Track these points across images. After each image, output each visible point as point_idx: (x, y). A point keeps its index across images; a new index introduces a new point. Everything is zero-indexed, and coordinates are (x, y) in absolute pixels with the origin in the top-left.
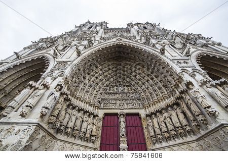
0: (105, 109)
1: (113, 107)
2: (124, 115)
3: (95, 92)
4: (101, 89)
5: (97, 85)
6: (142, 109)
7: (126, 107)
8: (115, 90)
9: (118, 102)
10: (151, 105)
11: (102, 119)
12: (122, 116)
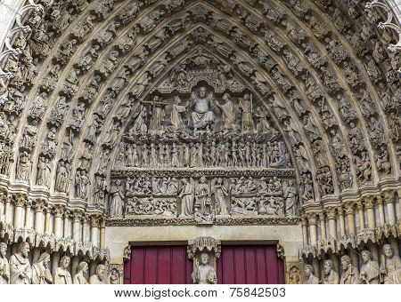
0: (132, 223)
1: (168, 215)
2: (211, 253)
3: (80, 148)
4: (108, 125)
5: (88, 105)
6: (293, 222)
7: (224, 215)
8: (176, 121)
9: (189, 188)
10: (331, 215)
11: (121, 269)
12: (205, 257)
